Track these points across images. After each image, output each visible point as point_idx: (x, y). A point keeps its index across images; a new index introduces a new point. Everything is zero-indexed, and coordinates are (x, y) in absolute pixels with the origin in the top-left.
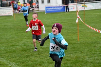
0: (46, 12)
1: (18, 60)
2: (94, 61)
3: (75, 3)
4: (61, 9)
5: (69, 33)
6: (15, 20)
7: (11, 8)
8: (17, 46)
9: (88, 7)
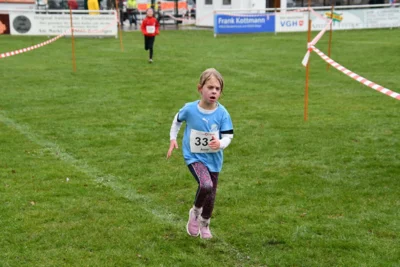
0: (215, 30)
1: (122, 167)
2: (346, 181)
3: (306, 8)
4: (263, 24)
5: (280, 96)
6: (122, 50)
7: (113, 13)
8: (122, 126)
9: (343, 21)
